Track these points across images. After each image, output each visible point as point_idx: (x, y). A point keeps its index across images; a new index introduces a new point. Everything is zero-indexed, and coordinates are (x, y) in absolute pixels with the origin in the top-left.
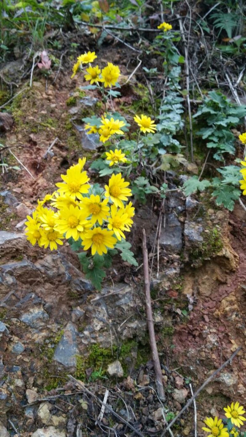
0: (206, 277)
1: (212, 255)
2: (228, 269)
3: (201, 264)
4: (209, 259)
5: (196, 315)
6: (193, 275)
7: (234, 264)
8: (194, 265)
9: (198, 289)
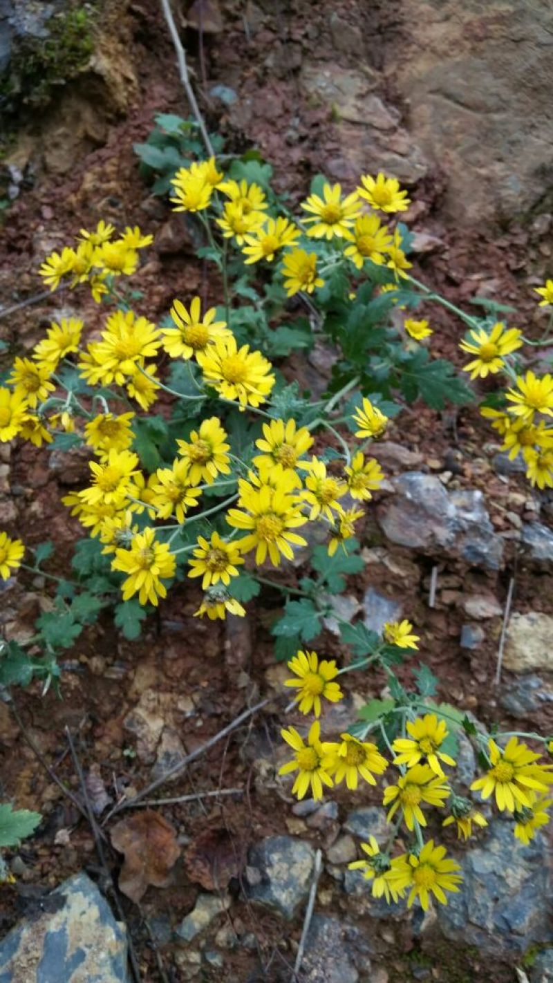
0: (61, 130)
1: (67, 72)
2: (111, 111)
3: (48, 99)
4: (63, 82)
5: (24, 206)
6: (36, 132)
7: (121, 97)
8: (30, 101)
9: (43, 160)
